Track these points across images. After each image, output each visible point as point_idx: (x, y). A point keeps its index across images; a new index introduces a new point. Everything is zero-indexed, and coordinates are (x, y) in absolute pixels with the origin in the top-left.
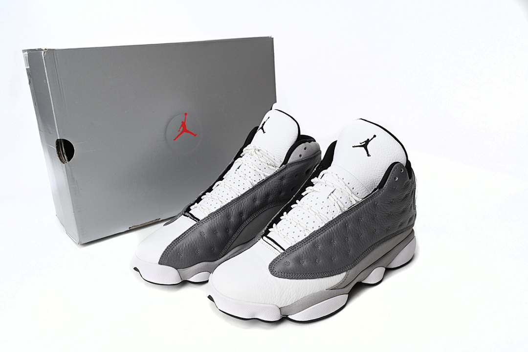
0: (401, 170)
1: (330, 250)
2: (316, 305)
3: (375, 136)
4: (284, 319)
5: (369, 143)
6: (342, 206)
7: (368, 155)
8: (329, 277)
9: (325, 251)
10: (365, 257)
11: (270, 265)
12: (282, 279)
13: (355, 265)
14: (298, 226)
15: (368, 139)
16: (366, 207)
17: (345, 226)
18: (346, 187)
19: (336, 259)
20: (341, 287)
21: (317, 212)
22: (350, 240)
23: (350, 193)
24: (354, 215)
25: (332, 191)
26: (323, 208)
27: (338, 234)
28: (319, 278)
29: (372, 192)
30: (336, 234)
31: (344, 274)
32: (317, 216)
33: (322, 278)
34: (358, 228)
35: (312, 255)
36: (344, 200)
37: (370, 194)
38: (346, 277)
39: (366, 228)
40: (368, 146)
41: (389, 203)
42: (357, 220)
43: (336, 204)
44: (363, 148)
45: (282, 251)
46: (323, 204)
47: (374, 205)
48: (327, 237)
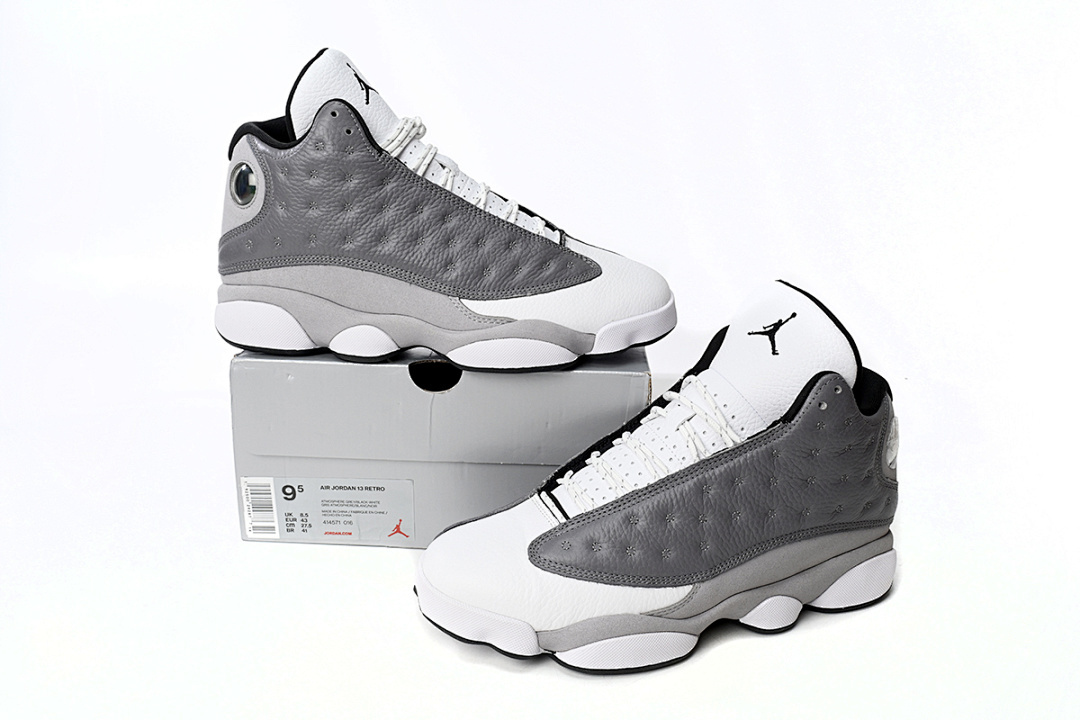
0: (836, 389)
1: (660, 534)
2: (612, 639)
3: (794, 315)
4: (545, 656)
5: (781, 328)
6: (702, 449)
7: (774, 352)
8: (651, 589)
9: (647, 535)
10: (741, 564)
11: (532, 544)
12: (549, 573)
13: (714, 576)
14: (608, 477)
15: (781, 321)
16: (752, 456)
17: (700, 489)
18: (717, 411)
19: (671, 555)
20: (676, 614)
21: (650, 455)
22: (709, 521)
23: (724, 424)
24: (723, 470)
25: (688, 417)
26: (665, 448)
27: (681, 503)
28: (626, 585)
29: (768, 428)
30: (678, 502)
31: (688, 589)
32: (647, 462)
33: (634, 586)
34: (730, 500)
35: (620, 536)
36: (708, 439)
37: (764, 431)
38: (690, 596)
39: (750, 503)
40: (777, 333)
41: (804, 455)
42: (730, 480)
43: (691, 444)
44: (767, 337)
45: (564, 520)
46: (664, 440)
47: (771, 455)
48: (658, 506)
